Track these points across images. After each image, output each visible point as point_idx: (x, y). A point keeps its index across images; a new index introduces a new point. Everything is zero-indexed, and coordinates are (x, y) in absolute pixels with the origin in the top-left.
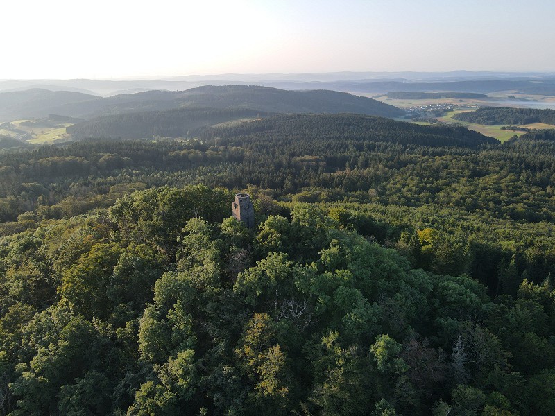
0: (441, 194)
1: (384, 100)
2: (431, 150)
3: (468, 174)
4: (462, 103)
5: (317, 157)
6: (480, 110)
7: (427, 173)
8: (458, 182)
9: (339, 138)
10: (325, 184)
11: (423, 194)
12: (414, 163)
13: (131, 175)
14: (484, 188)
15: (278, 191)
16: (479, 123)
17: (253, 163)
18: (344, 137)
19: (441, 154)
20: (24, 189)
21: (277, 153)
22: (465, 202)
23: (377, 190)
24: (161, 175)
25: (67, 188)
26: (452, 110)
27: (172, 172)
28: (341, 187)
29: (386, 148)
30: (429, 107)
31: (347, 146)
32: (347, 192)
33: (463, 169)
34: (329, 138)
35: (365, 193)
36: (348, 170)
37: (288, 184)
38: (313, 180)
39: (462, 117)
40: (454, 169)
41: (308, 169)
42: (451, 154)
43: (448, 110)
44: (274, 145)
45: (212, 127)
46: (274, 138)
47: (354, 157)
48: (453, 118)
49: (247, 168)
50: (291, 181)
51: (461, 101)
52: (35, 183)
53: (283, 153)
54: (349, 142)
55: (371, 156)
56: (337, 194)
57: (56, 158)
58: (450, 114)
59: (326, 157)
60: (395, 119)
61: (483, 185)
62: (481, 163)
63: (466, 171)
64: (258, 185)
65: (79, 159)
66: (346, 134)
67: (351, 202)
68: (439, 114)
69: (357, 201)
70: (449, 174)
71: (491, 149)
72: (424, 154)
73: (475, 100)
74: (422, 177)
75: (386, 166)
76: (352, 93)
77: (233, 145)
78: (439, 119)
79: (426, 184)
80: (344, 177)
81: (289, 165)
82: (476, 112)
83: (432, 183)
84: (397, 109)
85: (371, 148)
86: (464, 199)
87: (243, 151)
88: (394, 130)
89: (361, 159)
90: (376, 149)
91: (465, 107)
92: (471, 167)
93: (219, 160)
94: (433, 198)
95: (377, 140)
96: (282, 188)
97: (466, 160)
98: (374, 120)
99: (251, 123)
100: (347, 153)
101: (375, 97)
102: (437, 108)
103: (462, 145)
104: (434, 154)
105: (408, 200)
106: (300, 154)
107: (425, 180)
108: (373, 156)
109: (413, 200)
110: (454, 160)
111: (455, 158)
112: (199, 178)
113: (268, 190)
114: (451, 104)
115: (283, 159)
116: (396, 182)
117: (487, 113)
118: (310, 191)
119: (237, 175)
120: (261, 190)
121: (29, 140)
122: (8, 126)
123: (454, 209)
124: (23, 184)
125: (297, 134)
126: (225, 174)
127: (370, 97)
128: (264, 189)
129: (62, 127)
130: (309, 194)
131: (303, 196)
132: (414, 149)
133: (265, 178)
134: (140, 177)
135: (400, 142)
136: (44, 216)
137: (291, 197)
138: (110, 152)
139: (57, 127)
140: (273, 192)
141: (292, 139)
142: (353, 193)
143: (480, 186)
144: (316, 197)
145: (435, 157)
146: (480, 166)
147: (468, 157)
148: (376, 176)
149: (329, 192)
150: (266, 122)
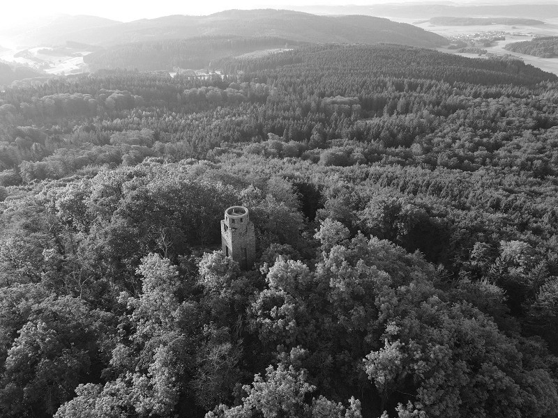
0: (501, 152)
1: (426, 27)
2: (483, 90)
3: (531, 124)
5: (350, 98)
6: (536, 39)
7: (481, 123)
8: (521, 136)
9: (375, 74)
10: (359, 136)
11: (479, 152)
12: (463, 107)
13: (140, 117)
15: (303, 144)
16: (534, 55)
17: (278, 105)
18: (382, 73)
19: (497, 96)
20: (20, 134)
21: (305, 93)
22: (532, 164)
23: (422, 145)
24: (174, 118)
25: (69, 131)
26: (504, 39)
27: (186, 113)
28: (379, 141)
29: (430, 87)
30: (477, 35)
31: (384, 85)
32: (386, 147)
33: (524, 117)
34: (365, 74)
35: (407, 149)
36: (386, 116)
37: (315, 136)
38: (345, 131)
39: (515, 47)
40: (514, 116)
41: (339, 114)
42: (508, 96)
43: (499, 39)
44: (303, 82)
45: (236, 58)
46: (303, 74)
47: (393, 99)
48: (505, 48)
49: (270, 112)
50: (319, 131)
51: (514, 28)
52: (34, 127)
53: (312, 93)
54: (387, 79)
55: (413, 98)
56: (372, 152)
57: (60, 95)
58: (502, 44)
59: (361, 98)
60: (439, 50)
61: (552, 141)
62: (545, 109)
63: (529, 120)
64: (281, 135)
65: (86, 96)
66: (384, 69)
67: (391, 163)
68: (488, 44)
69: (398, 162)
70: (509, 123)
71: (552, 88)
72: (476, 96)
73: (530, 28)
74: (475, 128)
75: (432, 112)
76: (391, 18)
77: (256, 82)
78: (489, 50)
79: (482, 137)
80: (383, 127)
81: (318, 109)
82: (532, 42)
83: (488, 136)
84: (441, 37)
85: (413, 87)
86: (531, 160)
87: (267, 89)
88: (439, 64)
89: (402, 101)
90: (419, 88)
91: (519, 35)
92: (535, 115)
93: (240, 100)
95: (418, 77)
96: (309, 139)
97: (527, 104)
98: (416, 52)
99: (278, 54)
100: (385, 94)
101: (415, 24)
102: (487, 36)
103: (518, 83)
104: (487, 96)
105: (461, 159)
106: (331, 94)
107: (479, 132)
108: (416, 97)
109: (466, 161)
110: (513, 104)
111: (514, 102)
112: (215, 123)
113: (292, 143)
114: (502, 32)
115: (312, 101)
116: (445, 134)
117: (544, 44)
118: (342, 145)
119: (257, 120)
120: (283, 143)
121: (46, 70)
122: (25, 54)
123: (519, 175)
124: (19, 127)
125: (328, 69)
126: (245, 118)
127: (411, 24)
128: (287, 141)
129: (79, 55)
130: (340, 151)
131: (332, 154)
132: (463, 88)
133: (289, 125)
134: (150, 121)
135: (446, 80)
136: (27, 175)
137: (318, 153)
138: (120, 89)
139: (74, 56)
140: (298, 146)
141: (323, 75)
142: (393, 149)
143: (549, 141)
144: (349, 156)
145: (489, 100)
146: (545, 113)
147: (529, 100)
148: (420, 125)
149: (364, 148)
150: (295, 54)
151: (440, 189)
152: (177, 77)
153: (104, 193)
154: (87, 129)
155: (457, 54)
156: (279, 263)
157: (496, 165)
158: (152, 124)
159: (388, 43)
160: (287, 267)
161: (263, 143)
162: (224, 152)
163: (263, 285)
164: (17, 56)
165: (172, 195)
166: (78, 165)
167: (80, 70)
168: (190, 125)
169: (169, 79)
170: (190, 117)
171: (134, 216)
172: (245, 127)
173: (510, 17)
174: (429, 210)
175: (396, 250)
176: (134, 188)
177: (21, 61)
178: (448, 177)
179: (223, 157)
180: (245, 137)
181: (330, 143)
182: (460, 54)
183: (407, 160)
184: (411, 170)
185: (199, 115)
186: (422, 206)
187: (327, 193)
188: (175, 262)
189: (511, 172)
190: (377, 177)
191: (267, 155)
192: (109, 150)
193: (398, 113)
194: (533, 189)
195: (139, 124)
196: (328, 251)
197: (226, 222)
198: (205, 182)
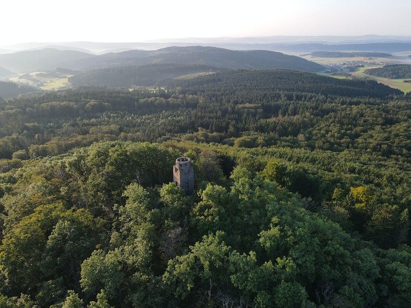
0: (360, 140)
1: (308, 58)
2: (348, 100)
3: (381, 122)
4: (371, 61)
5: (256, 105)
6: (386, 66)
7: (346, 121)
8: (374, 130)
9: (273, 89)
10: (261, 129)
11: (344, 140)
12: (335, 111)
13: (109, 117)
14: (397, 135)
15: (223, 134)
16: (385, 77)
17: (205, 109)
18: (277, 88)
19: (357, 103)
20: (26, 128)
21: (224, 101)
22: (381, 147)
23: (305, 135)
24: (133, 118)
25: (60, 127)
26: (363, 66)
27: (141, 115)
28: (275, 132)
29: (311, 98)
30: (344, 64)
31: (280, 96)
32: (280, 136)
33: (376, 117)
34: (266, 89)
35: (295, 138)
36: (280, 117)
37: (231, 129)
38: (252, 126)
39: (371, 72)
40: (369, 117)
41: (248, 115)
42: (365, 104)
43: (360, 66)
44: (222, 95)
45: (175, 79)
46: (222, 89)
47: (286, 106)
48: (364, 72)
49: (200, 114)
50: (234, 126)
51: (370, 59)
52: (36, 124)
53: (229, 102)
54: (281, 92)
55: (299, 105)
56: (271, 139)
57: (54, 103)
58: (362, 70)
59: (263, 105)
60: (318, 74)
61: (395, 132)
62: (391, 112)
63: (379, 119)
64: (207, 129)
65: (72, 104)
66: (279, 86)
67: (284, 146)
68: (353, 69)
69: (288, 146)
70: (365, 121)
71: (397, 99)
72: (343, 103)
73: (382, 59)
74: (342, 124)
75: (312, 114)
76: (284, 52)
77: (190, 94)
78: (353, 74)
79: (346, 130)
80: (278, 123)
81: (233, 112)
82: (383, 68)
83: (351, 129)
84: (319, 65)
85: (299, 98)
86: (380, 145)
87: (197, 99)
88: (317, 82)
89: (291, 107)
90: (303, 99)
91: (374, 64)
92: (383, 116)
93: (179, 106)
94: (353, 144)
95: (303, 91)
96: (227, 132)
97: (378, 109)
98: (301, 74)
99: (205, 76)
100: (280, 102)
101: (302, 56)
102: (351, 64)
103: (373, 96)
104: (351, 104)
105: (332, 144)
106: (242, 102)
107: (345, 127)
108: (301, 105)
109: (335, 145)
110: (369, 109)
111: (369, 108)
112: (162, 121)
113: (215, 134)
114: (362, 62)
115: (229, 106)
116: (321, 128)
117: (392, 69)
118: (249, 135)
119: (191, 119)
120: (209, 134)
121: (42, 88)
122: (27, 76)
123: (372, 154)
124: (26, 124)
125: (240, 86)
126: (182, 118)
127: (298, 56)
128: (212, 132)
129: (65, 77)
130: (249, 138)
131: (243, 140)
132: (334, 99)
133: (213, 122)
134: (116, 120)
135: (323, 93)
136: (34, 154)
137: (233, 140)
138: (95, 99)
139: (62, 78)
140: (220, 136)
141: (236, 90)
142: (285, 138)
143: (392, 133)
144: (254, 142)
145: (352, 106)
146: (391, 114)
147: (380, 107)
148: (304, 122)
149: (265, 137)
150: (217, 75)
151: (315, 161)
152: (134, 91)
155: (330, 76)
156: (209, 187)
157: (356, 148)
158: (118, 122)
159: (282, 68)
161: (195, 134)
162: (169, 139)
164: (21, 78)
166: (68, 148)
167: (65, 87)
168: (144, 122)
169: (129, 93)
170: (144, 117)
172: (182, 123)
173: (367, 52)
177: (23, 81)
181: (241, 134)
182: (332, 76)
183: (294, 144)
184: (297, 150)
185: (150, 116)
187: (238, 161)
189: (367, 152)
190: (274, 153)
192: (89, 138)
193: (289, 115)
194: (380, 163)
195: (108, 122)
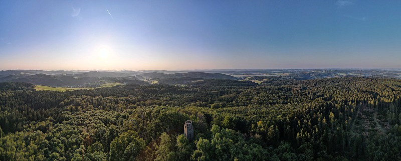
0: (252, 100)
1: (232, 75)
3: (256, 94)
5: (218, 91)
7: (247, 94)
9: (223, 86)
10: (220, 100)
11: (248, 101)
12: (243, 92)
13: (167, 95)
16: (253, 80)
17: (200, 93)
19: (248, 88)
23: (235, 101)
24: (175, 95)
25: (152, 96)
29: (235, 88)
30: (242, 77)
32: (227, 103)
34: (220, 86)
36: (226, 95)
37: (209, 101)
39: (249, 79)
41: (215, 95)
44: (206, 88)
45: (190, 82)
46: (206, 86)
47: (227, 91)
49: (198, 95)
50: (210, 99)
53: (208, 90)
54: (225, 86)
56: (224, 104)
57: (152, 88)
58: (247, 78)
59: (220, 91)
61: (261, 96)
68: (244, 78)
69: (230, 106)
70: (252, 94)
71: (258, 86)
74: (246, 96)
75: (236, 93)
77: (195, 88)
78: (245, 80)
80: (226, 97)
81: (210, 94)
82: (252, 78)
83: (249, 97)
84: (235, 77)
85: (231, 88)
86: (258, 101)
87: (198, 89)
88: (236, 83)
89: (229, 91)
91: (249, 76)
92: (256, 91)
93: (191, 92)
98: (231, 80)
100: (225, 90)
103: (252, 85)
105: (244, 103)
106: (213, 91)
108: (232, 90)
110: (252, 90)
112: (185, 97)
114: (246, 76)
115: (208, 92)
116: (240, 98)
117: (254, 78)
118: (216, 103)
119: (195, 97)
121: (151, 83)
123: (257, 105)
126: (192, 96)
127: (229, 75)
128: (202, 102)
129: (157, 80)
131: (214, 105)
132: (242, 87)
133: (203, 98)
134: (169, 96)
135: (238, 86)
137: (210, 105)
138: (164, 88)
140: (205, 103)
141: (211, 86)
142: (229, 103)
144: (218, 106)
146: (258, 91)
147: (254, 89)
148: (234, 96)
149: (222, 103)
150: (204, 81)
151: (241, 112)
152: (177, 86)
153: (156, 112)
154: (156, 96)
155: (239, 80)
156: (200, 140)
157: (252, 103)
159: (225, 79)
160: (203, 141)
161: (196, 103)
163: (195, 148)
165: (172, 115)
166: (152, 104)
167: (157, 83)
168: (178, 97)
169: (175, 86)
170: (179, 95)
171: (162, 120)
172: (192, 99)
174: (240, 118)
175: (233, 132)
176: (163, 112)
178: (242, 108)
179: (186, 106)
180: (192, 101)
181: (213, 103)
183: (232, 105)
184: (234, 108)
185: (181, 95)
186: (238, 117)
187: (213, 116)
188: (170, 136)
190: (226, 111)
191: (197, 106)
192: (159, 102)
193: (229, 94)
196: (215, 135)
197: (185, 125)
198: (181, 113)
